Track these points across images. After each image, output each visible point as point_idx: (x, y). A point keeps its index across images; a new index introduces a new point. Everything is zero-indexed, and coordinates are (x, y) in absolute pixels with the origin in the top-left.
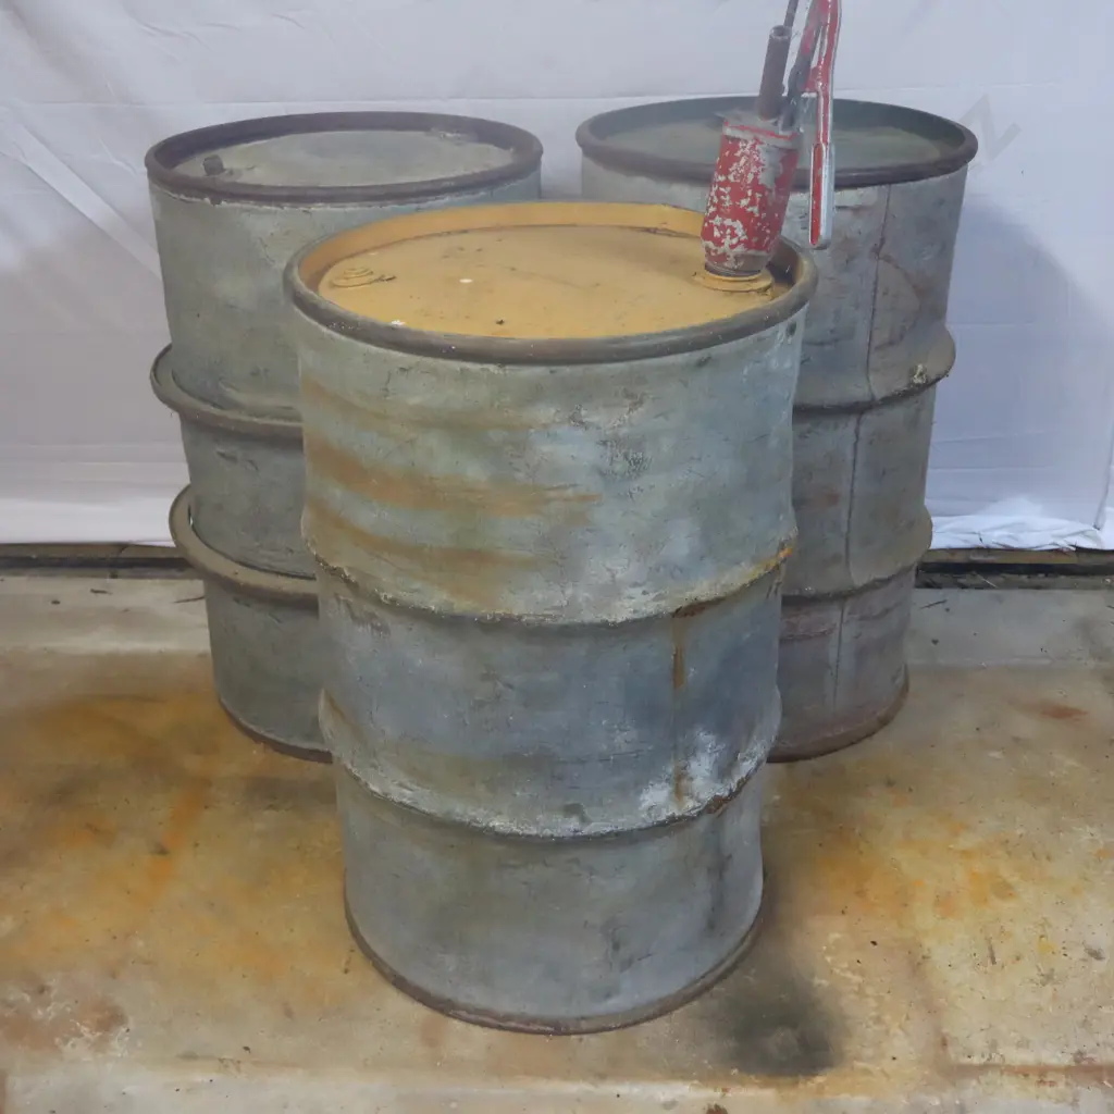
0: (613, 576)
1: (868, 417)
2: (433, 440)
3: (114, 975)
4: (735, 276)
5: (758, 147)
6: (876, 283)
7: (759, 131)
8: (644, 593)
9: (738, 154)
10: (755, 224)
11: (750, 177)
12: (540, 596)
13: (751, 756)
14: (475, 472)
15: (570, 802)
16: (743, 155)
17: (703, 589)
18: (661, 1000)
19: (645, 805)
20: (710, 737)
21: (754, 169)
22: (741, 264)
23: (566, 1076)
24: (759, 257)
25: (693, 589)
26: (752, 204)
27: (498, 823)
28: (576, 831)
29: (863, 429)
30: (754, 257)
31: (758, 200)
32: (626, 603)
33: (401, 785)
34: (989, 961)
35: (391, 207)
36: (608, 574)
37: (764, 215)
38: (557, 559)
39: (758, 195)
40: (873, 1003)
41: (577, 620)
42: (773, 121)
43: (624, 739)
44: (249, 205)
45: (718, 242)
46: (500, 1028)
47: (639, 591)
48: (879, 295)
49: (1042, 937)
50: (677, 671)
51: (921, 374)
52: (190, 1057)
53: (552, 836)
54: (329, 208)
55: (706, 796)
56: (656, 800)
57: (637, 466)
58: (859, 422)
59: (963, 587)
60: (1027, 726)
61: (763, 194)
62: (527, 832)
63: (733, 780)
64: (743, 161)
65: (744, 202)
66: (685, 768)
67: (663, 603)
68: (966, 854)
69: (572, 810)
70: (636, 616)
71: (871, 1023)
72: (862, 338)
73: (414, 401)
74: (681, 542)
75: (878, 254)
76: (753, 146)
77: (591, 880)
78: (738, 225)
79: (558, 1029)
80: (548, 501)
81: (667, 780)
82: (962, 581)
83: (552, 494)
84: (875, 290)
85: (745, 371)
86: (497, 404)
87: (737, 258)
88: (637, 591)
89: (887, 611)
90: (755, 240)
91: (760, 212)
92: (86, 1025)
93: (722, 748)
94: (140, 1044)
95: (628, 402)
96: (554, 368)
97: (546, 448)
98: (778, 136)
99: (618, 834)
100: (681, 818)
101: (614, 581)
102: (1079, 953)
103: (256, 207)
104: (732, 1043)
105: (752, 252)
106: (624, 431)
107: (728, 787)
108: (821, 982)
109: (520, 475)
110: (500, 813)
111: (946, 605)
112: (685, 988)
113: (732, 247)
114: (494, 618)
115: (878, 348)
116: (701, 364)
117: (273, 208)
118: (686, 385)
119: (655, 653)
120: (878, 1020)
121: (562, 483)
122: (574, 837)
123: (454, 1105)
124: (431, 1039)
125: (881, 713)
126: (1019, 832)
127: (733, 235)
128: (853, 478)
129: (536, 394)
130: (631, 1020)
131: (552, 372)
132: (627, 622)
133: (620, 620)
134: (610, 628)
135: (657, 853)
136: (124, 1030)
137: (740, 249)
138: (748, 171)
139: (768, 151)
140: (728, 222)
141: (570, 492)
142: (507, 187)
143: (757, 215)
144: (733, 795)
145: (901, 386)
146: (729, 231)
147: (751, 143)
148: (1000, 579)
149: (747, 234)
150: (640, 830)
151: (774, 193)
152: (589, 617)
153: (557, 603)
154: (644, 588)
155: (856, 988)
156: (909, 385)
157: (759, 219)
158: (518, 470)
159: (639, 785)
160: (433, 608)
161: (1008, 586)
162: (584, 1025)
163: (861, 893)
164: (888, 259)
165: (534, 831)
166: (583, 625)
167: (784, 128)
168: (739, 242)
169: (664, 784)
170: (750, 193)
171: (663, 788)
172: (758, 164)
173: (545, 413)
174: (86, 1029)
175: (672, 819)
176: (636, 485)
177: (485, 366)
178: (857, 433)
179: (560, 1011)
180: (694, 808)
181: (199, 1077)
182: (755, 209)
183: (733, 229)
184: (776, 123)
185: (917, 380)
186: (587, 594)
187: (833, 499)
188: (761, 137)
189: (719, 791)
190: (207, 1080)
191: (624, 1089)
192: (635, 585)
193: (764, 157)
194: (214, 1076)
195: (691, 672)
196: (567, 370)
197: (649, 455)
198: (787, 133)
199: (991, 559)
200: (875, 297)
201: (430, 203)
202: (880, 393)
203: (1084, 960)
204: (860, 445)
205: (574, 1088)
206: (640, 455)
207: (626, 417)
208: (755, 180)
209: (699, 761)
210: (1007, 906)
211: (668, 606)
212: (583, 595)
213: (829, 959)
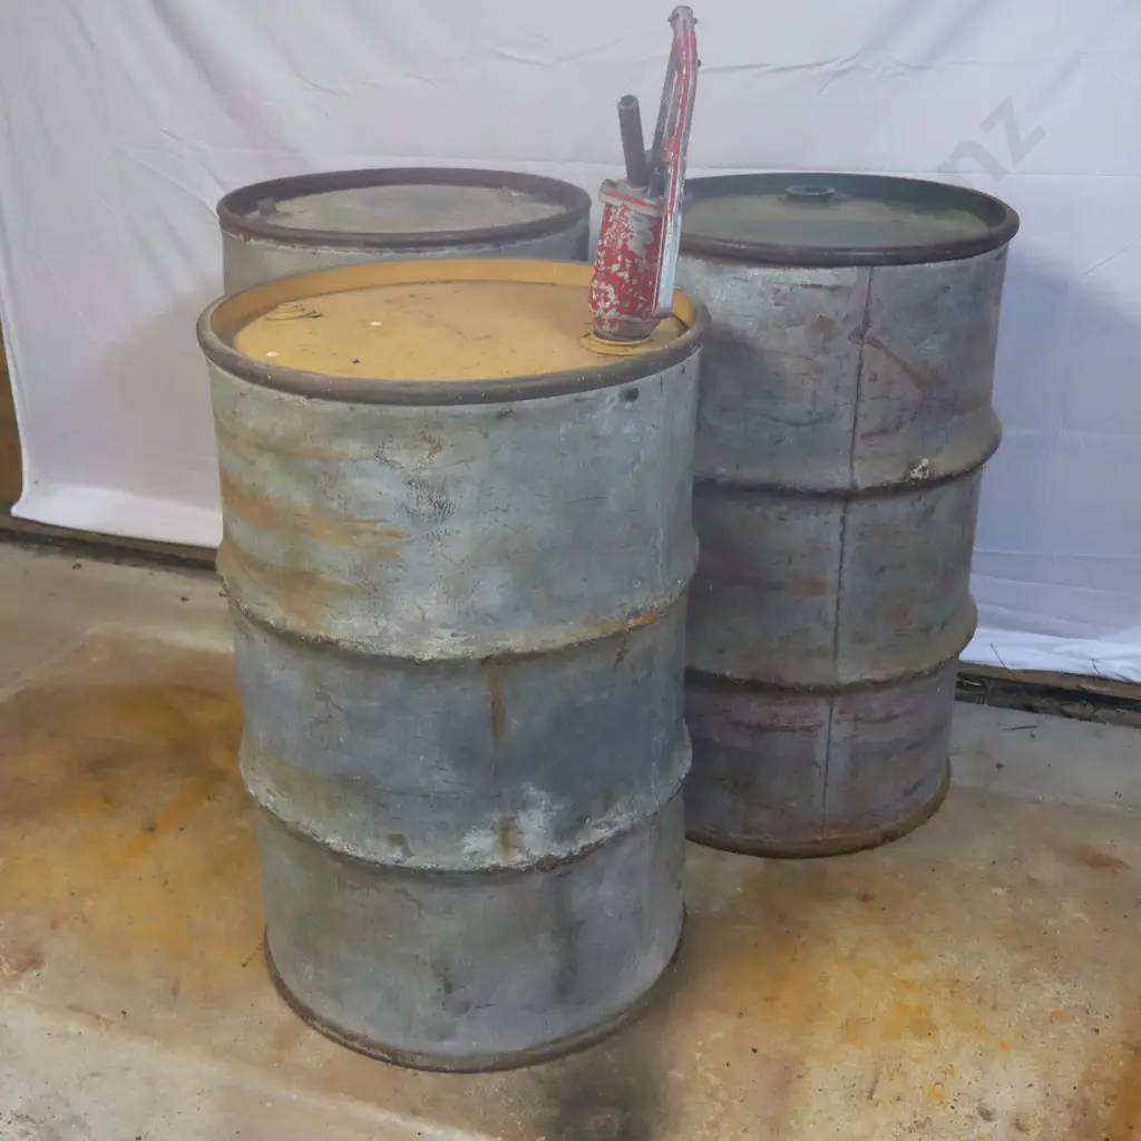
0: (423, 614)
1: (853, 506)
2: (266, 463)
3: (54, 926)
4: (611, 340)
5: (626, 214)
6: (860, 367)
7: (626, 198)
8: (453, 635)
9: (611, 220)
10: (626, 289)
11: (620, 242)
12: (357, 625)
13: (610, 825)
14: (301, 498)
15: (395, 832)
16: (615, 220)
17: (516, 642)
18: (502, 1054)
19: (468, 849)
20: (543, 793)
21: (623, 235)
22: (616, 328)
23: (382, 1104)
24: (635, 323)
25: (506, 639)
26: (622, 269)
27: (333, 841)
28: (398, 861)
29: (850, 517)
30: (628, 322)
31: (628, 266)
32: (435, 642)
33: (268, 791)
34: (866, 1094)
35: (389, 254)
36: (418, 612)
37: (635, 281)
38: (371, 591)
39: (628, 261)
40: (719, 1107)
41: (386, 652)
42: (644, 188)
43: (444, 778)
44: (270, 244)
45: (596, 307)
46: (345, 1045)
47: (448, 632)
48: (864, 380)
49: (938, 1084)
50: (496, 720)
51: (924, 469)
52: (75, 1008)
53: (376, 863)
54: (334, 251)
55: (539, 853)
56: (480, 846)
57: (442, 509)
58: (845, 511)
59: (1069, 716)
60: (1049, 869)
61: (633, 260)
62: (354, 853)
63: (576, 843)
64: (614, 226)
65: (615, 267)
66: (512, 819)
67: (471, 648)
68: (906, 984)
69: (397, 840)
70: (442, 657)
71: (705, 1125)
72: (845, 423)
73: (251, 425)
74: (492, 591)
75: (861, 337)
76: (622, 214)
77: (420, 915)
78: (610, 289)
79: (394, 1058)
80: (357, 533)
81: (492, 828)
82: (1068, 709)
83: (363, 526)
84: (859, 375)
85: (562, 430)
86: (308, 435)
87: (612, 322)
88: (447, 633)
89: (891, 718)
90: (627, 305)
91: (631, 278)
92: (9, 963)
93: (561, 807)
94: (41, 988)
95: (428, 445)
96: (354, 405)
97: (356, 482)
98: (643, 204)
99: (440, 873)
100: (506, 870)
101: (424, 618)
102: (971, 1110)
103: (275, 246)
104: (556, 1112)
105: (624, 317)
106: (425, 474)
107: (568, 849)
108: (678, 1075)
109: (334, 505)
110: (335, 831)
111: (1034, 731)
112: (530, 1049)
113: (606, 310)
114: (316, 640)
115: (863, 436)
116: (502, 416)
117: (288, 248)
118: (486, 436)
119: (471, 697)
120: (714, 1126)
121: (372, 517)
122: (396, 867)
123: (269, 1105)
124: (283, 1041)
125: (889, 825)
126: (977, 973)
127: (606, 299)
128: (841, 567)
129: (341, 429)
130: (468, 1067)
131: (352, 409)
132: (432, 663)
133: (426, 658)
134: (416, 664)
135: (486, 900)
136: (35, 973)
137: (612, 313)
138: (618, 236)
139: (636, 219)
140: (603, 286)
141: (378, 527)
142: (518, 244)
143: (627, 281)
144: (571, 859)
145: (893, 478)
146: (603, 295)
147: (620, 209)
148: (1112, 713)
149: (619, 299)
150: (461, 872)
151: (645, 261)
152: (395, 650)
153: (370, 633)
154: (454, 630)
155: (709, 1090)
156: (904, 478)
157: (630, 285)
158: (332, 500)
159: (463, 829)
160: (272, 622)
161: (1116, 722)
162: (419, 1061)
163: (770, 1000)
164: (876, 344)
165: (361, 854)
166: (391, 657)
167: (651, 197)
168: (612, 306)
169: (489, 832)
170: (620, 258)
171: (487, 835)
172: (627, 231)
173: (353, 447)
174: (7, 965)
175: (496, 869)
176: (443, 528)
177: (297, 397)
178: (843, 521)
179: (397, 1041)
180: (522, 863)
181: (72, 1028)
182: (625, 275)
183: (606, 293)
184: (646, 191)
185: (916, 474)
186: (399, 629)
187: (817, 587)
188: (629, 205)
189: (556, 851)
190: (76, 1031)
191: (427, 1129)
192: (444, 626)
193: (631, 224)
194: (84, 1030)
195: (514, 724)
196: (362, 408)
197: (452, 499)
198: (653, 202)
199: (1105, 690)
200: (859, 382)
201: (427, 254)
202: (863, 482)
203: (970, 1117)
204: (848, 536)
205: (383, 1116)
206: (444, 498)
207: (427, 461)
208: (625, 246)
209: (530, 816)
210: (917, 1046)
211: (477, 652)
212: (394, 628)
213: (698, 1055)
